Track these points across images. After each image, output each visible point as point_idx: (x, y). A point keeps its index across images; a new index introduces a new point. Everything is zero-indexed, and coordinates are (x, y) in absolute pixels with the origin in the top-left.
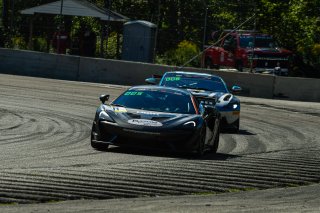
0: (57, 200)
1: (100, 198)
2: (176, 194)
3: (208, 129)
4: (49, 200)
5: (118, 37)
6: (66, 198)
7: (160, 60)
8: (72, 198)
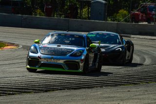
0: (54, 91)
1: (75, 89)
2: (113, 86)
3: (127, 51)
4: (49, 91)
5: (88, 9)
6: (58, 89)
7: (110, 20)
8: (61, 89)
